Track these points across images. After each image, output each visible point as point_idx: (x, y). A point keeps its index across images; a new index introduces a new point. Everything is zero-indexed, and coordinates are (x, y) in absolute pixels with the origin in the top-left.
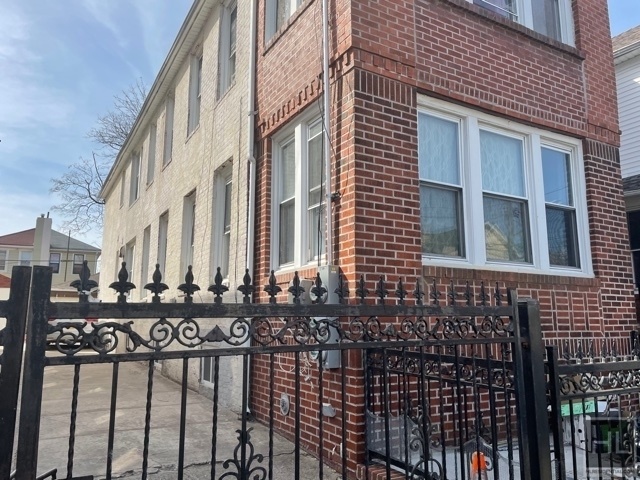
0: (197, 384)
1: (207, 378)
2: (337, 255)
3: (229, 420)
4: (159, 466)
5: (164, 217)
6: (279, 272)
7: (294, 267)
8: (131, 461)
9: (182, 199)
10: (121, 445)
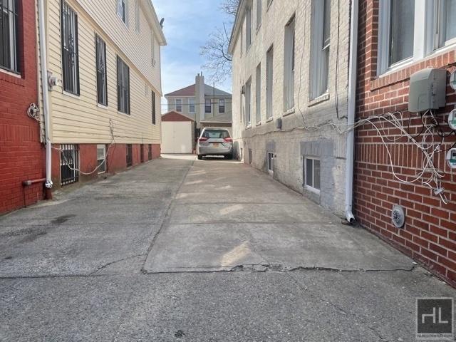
0: (301, 188)
1: (309, 183)
3: (333, 223)
4: (267, 264)
5: (270, 52)
6: (388, 73)
7: (412, 62)
8: (242, 255)
9: (282, 30)
10: (236, 236)
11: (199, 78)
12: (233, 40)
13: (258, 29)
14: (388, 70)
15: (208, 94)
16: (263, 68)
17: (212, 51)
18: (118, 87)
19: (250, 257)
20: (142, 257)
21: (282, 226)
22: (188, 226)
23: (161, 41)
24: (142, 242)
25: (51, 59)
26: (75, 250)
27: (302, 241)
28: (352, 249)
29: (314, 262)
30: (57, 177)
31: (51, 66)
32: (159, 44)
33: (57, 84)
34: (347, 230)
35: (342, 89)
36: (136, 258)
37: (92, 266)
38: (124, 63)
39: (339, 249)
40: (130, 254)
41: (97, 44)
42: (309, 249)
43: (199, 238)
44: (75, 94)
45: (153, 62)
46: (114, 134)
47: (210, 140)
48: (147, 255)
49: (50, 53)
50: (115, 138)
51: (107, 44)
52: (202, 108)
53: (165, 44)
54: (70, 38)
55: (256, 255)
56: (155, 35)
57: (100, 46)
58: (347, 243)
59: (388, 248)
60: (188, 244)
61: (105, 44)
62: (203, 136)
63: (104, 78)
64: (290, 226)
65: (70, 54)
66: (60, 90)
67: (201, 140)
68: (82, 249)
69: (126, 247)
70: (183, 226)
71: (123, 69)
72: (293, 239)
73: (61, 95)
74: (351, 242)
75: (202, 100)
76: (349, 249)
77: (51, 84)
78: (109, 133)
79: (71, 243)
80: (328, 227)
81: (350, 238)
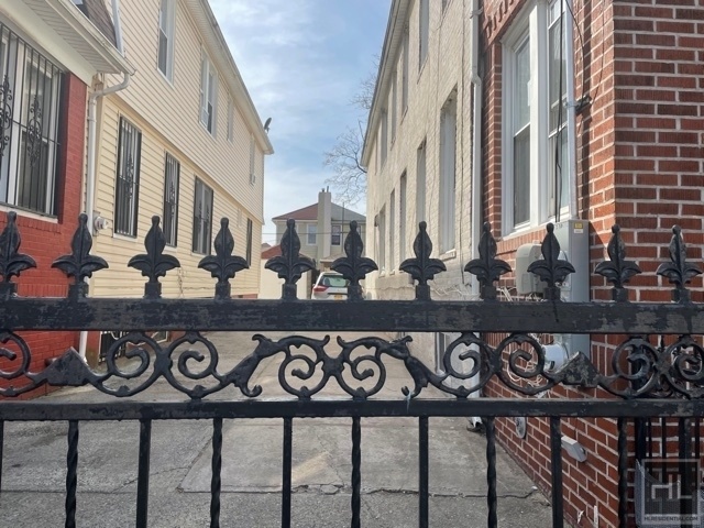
2: (586, 203)
3: (455, 429)
4: (341, 484)
5: (404, 176)
6: (512, 236)
7: (529, 228)
8: (314, 470)
9: (415, 153)
10: (316, 444)
11: (324, 196)
12: (367, 149)
13: (393, 143)
14: (514, 231)
15: (335, 218)
16: (397, 195)
17: (341, 160)
18: (195, 218)
19: (323, 474)
20: (182, 471)
21: (383, 432)
22: (257, 427)
23: (265, 147)
24: (188, 450)
25: (100, 195)
26: (100, 458)
27: (401, 453)
28: (463, 466)
29: (403, 482)
30: (95, 351)
31: (99, 203)
32: (263, 153)
33: (105, 227)
34: (470, 439)
35: (466, 248)
36: (175, 472)
37: (117, 480)
38: (206, 186)
39: (445, 466)
40: (169, 466)
41: (167, 164)
42: (405, 466)
43: (265, 447)
44: (130, 236)
45: (252, 179)
46: (184, 285)
47: (330, 290)
48: (190, 467)
49: (100, 186)
50: (185, 291)
51: (181, 163)
52: (328, 239)
53: (271, 151)
54: (128, 164)
55: (331, 472)
56: (257, 141)
57: (171, 168)
58: (459, 458)
59: (511, 467)
60: (247, 455)
61: (179, 165)
62: (320, 284)
63: (174, 210)
64: (395, 431)
65: (128, 185)
66: (110, 233)
67: (317, 290)
68: (110, 457)
69: (166, 456)
70: (250, 428)
71: (205, 194)
72: (390, 451)
73: (110, 239)
74: (466, 456)
75: (327, 227)
76: (457, 466)
77: (98, 226)
78: (176, 284)
79: (98, 448)
80: (446, 434)
81: (466, 451)
